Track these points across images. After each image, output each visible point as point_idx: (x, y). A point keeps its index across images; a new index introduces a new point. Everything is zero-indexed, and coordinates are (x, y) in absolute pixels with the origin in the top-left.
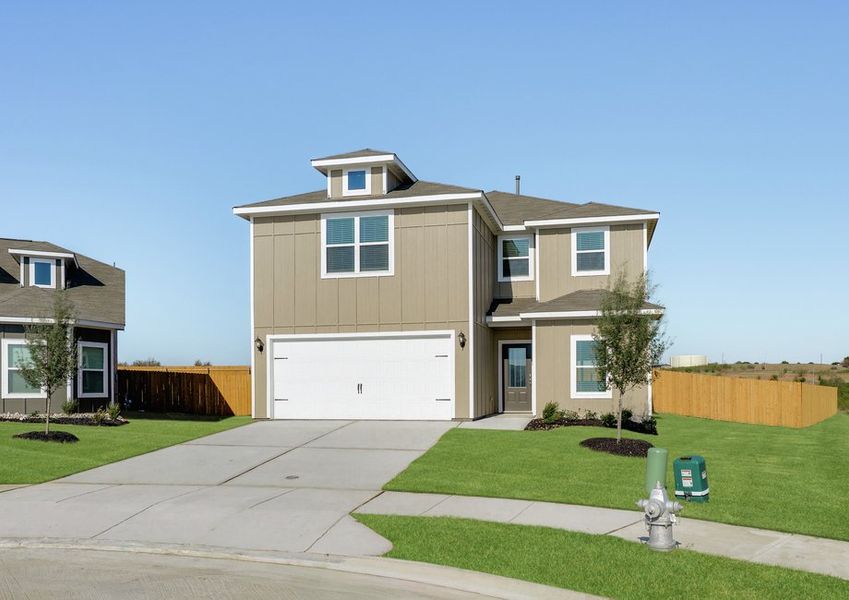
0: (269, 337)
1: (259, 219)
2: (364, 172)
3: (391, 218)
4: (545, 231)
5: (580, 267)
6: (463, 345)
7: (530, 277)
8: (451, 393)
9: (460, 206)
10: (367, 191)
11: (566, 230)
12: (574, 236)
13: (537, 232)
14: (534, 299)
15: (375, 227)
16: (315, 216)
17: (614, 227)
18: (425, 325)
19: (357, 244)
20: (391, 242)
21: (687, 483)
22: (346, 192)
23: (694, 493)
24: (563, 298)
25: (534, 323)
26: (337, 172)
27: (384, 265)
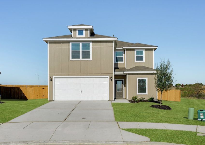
0: (54, 77)
1: (51, 42)
2: (83, 31)
3: (91, 44)
4: (128, 50)
5: (137, 60)
6: (111, 80)
7: (123, 62)
8: (108, 93)
9: (111, 42)
10: (84, 36)
11: (133, 50)
12: (135, 51)
13: (126, 50)
14: (125, 68)
15: (86, 46)
16: (68, 42)
17: (146, 50)
18: (101, 74)
19: (81, 51)
20: (91, 51)
21: (202, 117)
22: (78, 36)
23: (204, 120)
24: (134, 68)
25: (127, 74)
26: (75, 30)
27: (89, 57)
